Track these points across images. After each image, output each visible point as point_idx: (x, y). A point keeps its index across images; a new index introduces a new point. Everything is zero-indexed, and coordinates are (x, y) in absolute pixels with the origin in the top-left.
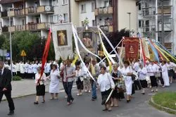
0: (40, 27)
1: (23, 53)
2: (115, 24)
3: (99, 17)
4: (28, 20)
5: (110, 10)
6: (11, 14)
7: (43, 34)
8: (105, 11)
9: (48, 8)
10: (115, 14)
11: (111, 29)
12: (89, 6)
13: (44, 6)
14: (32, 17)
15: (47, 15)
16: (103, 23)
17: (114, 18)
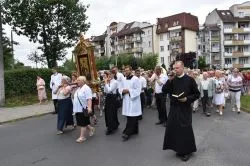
0: (134, 50)
2: (183, 47)
3: (172, 43)
4: (126, 47)
5: (180, 38)
6: (116, 43)
7: (135, 55)
8: (176, 39)
9: (139, 39)
10: (183, 41)
11: (180, 51)
12: (165, 36)
13: (136, 38)
14: (129, 44)
15: (138, 43)
16: (174, 47)
17: (182, 43)
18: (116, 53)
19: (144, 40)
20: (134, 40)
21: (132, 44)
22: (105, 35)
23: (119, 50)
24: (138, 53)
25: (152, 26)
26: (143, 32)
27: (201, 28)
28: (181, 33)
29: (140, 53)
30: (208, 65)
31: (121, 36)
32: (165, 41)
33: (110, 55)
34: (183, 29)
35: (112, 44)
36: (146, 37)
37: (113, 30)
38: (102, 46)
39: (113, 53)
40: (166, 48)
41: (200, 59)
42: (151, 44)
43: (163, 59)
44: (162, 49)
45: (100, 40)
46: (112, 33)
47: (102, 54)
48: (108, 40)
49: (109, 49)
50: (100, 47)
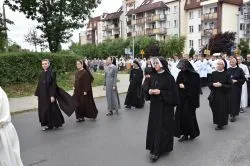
0: (155, 31)
1: (142, 52)
2: (219, 27)
3: (205, 22)
4: (146, 27)
5: (215, 15)
6: (134, 22)
7: (157, 38)
8: (211, 16)
9: (162, 16)
10: (219, 19)
11: (215, 32)
12: (196, 13)
13: (159, 15)
14: (149, 24)
15: (161, 22)
16: (208, 27)
17: (218, 22)
18: (134, 35)
19: (168, 19)
20: (156, 18)
21: (154, 23)
22: (120, 12)
23: (138, 31)
24: (160, 35)
26: (167, 8)
28: (218, 8)
29: (163, 35)
31: (140, 14)
32: (196, 19)
33: (125, 37)
34: (220, 3)
35: (129, 23)
36: (171, 15)
37: (131, 5)
38: (116, 25)
39: (129, 34)
40: (196, 29)
41: (242, 42)
42: (177, 23)
43: (192, 42)
44: (192, 30)
45: (114, 19)
46: (129, 9)
47: (117, 36)
48: (124, 18)
49: (124, 29)
50: (113, 26)
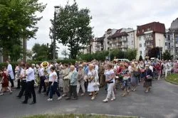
0: (122, 47)
3: (147, 42)
4: (117, 45)
5: (152, 39)
7: (123, 50)
8: (150, 39)
10: (154, 40)
12: (142, 37)
14: (119, 43)
15: (125, 42)
16: (149, 44)
17: (153, 42)
19: (129, 40)
20: (122, 40)
21: (121, 43)
22: (104, 37)
23: (113, 47)
24: (125, 48)
25: (134, 31)
26: (128, 35)
27: (167, 31)
28: (153, 35)
30: (172, 56)
31: (113, 38)
32: (142, 40)
33: (107, 50)
34: (154, 33)
35: (108, 43)
36: (130, 38)
38: (102, 44)
39: (109, 48)
40: (143, 45)
41: (167, 51)
42: (133, 42)
43: (141, 52)
44: (141, 46)
45: (101, 41)
46: (108, 35)
47: (102, 49)
48: (106, 40)
49: (106, 46)
50: (100, 44)
